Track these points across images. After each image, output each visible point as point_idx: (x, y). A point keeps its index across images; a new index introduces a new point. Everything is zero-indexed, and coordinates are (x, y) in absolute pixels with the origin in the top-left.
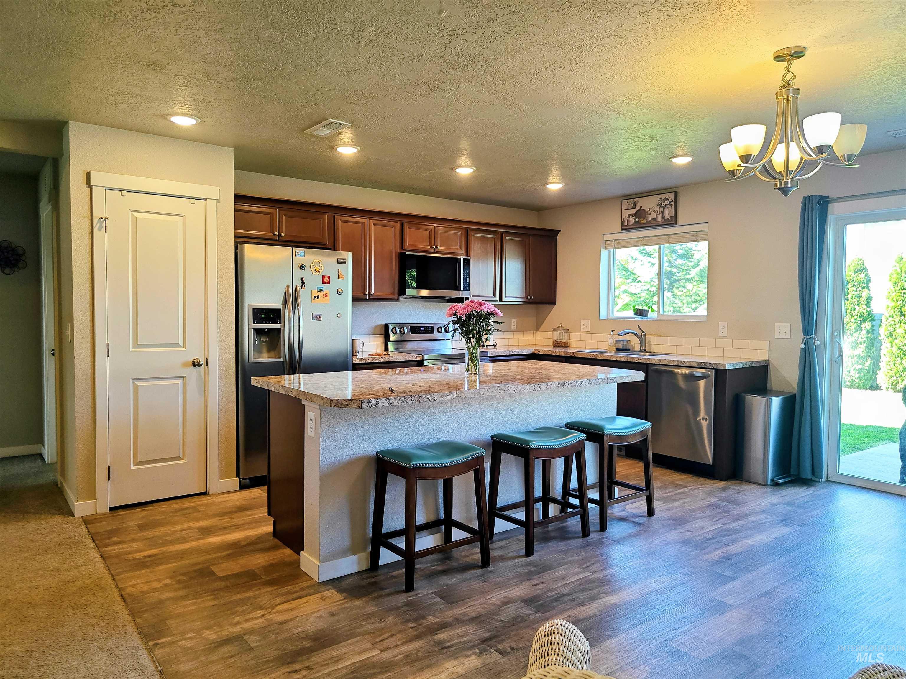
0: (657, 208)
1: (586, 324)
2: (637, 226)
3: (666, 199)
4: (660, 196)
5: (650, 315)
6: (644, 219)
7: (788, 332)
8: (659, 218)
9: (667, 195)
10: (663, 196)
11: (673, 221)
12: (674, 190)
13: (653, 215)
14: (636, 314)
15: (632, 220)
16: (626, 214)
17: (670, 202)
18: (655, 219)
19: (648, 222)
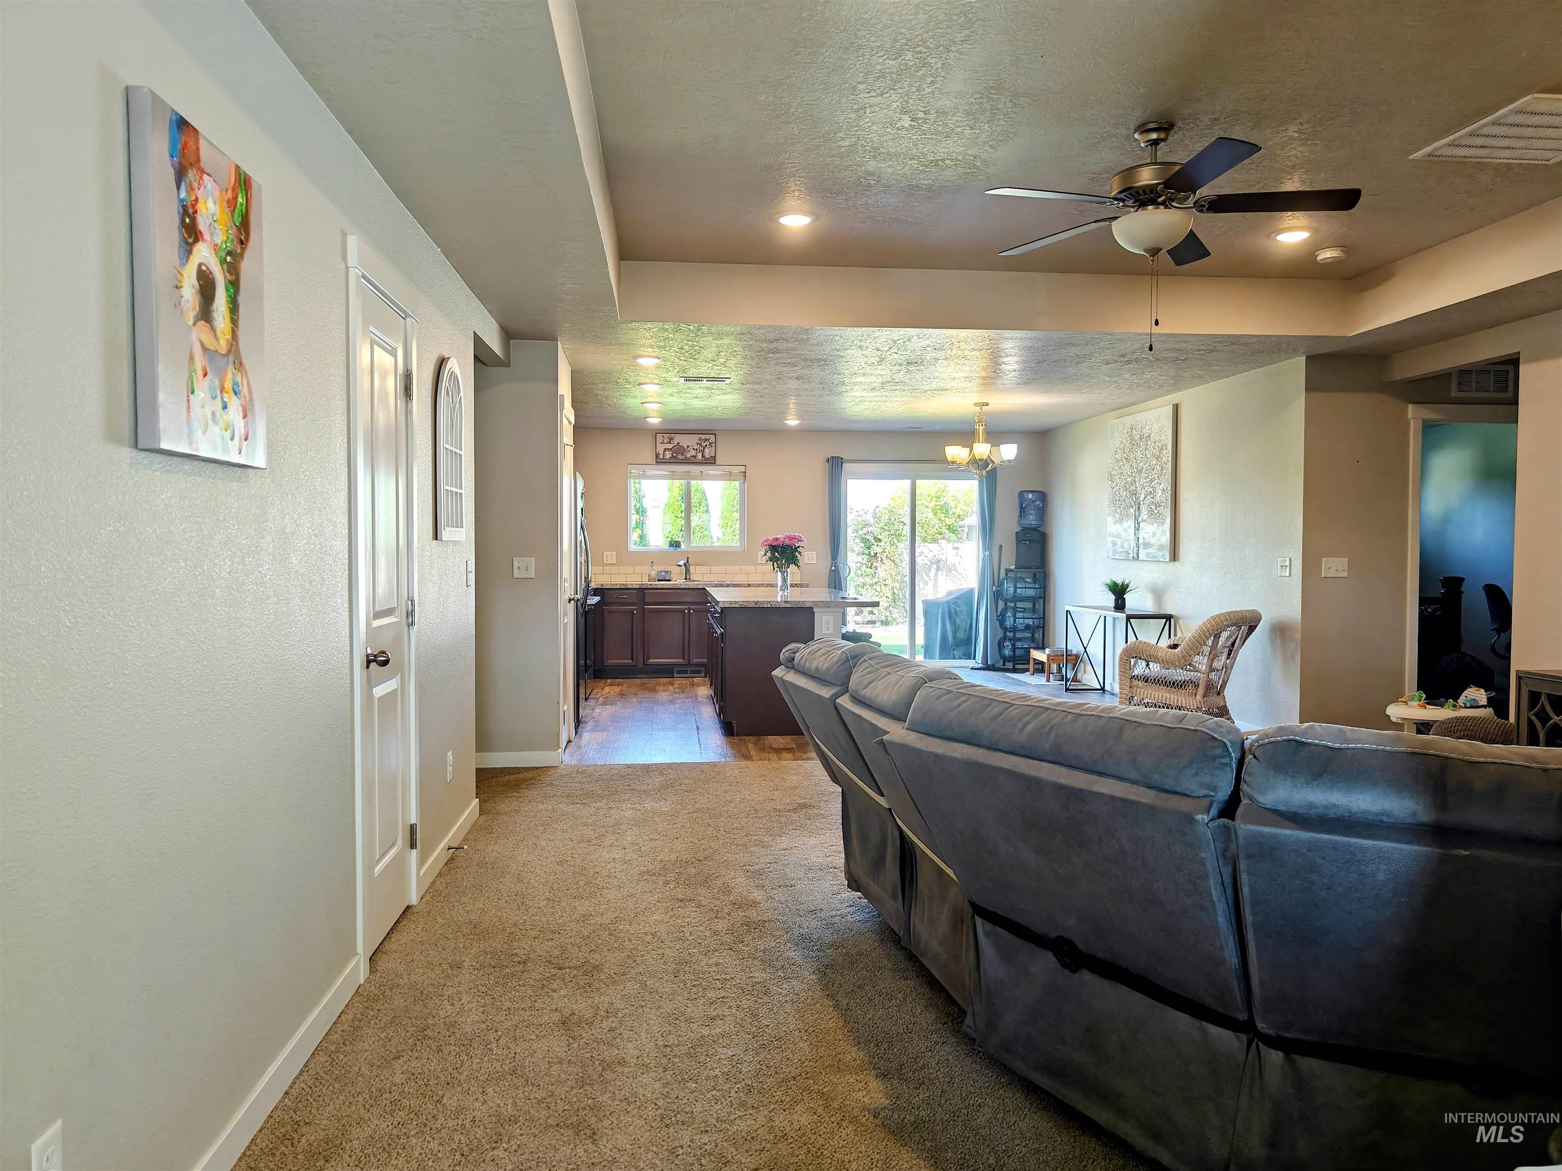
0: (696, 447)
1: (610, 556)
2: (674, 461)
3: (706, 440)
4: (700, 436)
5: (683, 546)
6: (683, 455)
7: (815, 558)
8: (700, 456)
9: (707, 437)
10: (703, 437)
11: (712, 461)
12: (713, 432)
13: (693, 453)
14: (670, 546)
15: (668, 455)
16: (661, 449)
17: (710, 443)
18: (695, 457)
19: (686, 458)
